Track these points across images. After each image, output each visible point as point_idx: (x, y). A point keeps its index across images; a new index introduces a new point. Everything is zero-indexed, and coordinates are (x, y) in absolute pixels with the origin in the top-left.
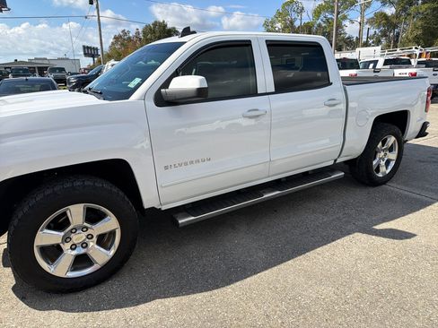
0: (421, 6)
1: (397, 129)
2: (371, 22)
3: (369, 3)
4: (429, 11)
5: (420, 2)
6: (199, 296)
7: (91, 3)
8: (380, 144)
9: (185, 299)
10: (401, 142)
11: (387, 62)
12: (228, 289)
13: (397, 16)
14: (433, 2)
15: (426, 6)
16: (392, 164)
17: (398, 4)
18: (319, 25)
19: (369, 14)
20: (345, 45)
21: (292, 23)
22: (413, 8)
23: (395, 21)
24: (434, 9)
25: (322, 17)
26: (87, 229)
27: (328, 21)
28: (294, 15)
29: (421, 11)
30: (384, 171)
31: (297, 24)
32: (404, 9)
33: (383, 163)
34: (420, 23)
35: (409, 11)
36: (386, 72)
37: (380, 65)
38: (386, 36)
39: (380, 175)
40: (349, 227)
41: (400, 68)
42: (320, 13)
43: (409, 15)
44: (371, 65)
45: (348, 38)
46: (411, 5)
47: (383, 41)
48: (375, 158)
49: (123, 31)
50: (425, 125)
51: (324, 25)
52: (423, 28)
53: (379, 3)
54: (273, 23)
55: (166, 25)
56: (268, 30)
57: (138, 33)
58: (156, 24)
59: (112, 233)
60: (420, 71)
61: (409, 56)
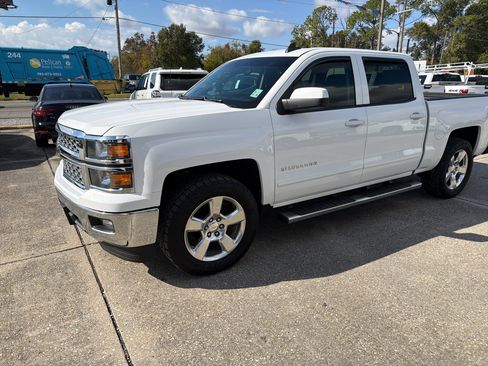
0: (465, 17)
2: (410, 32)
3: (409, 13)
4: (473, 23)
6: (318, 280)
7: (110, 3)
8: (453, 157)
9: (307, 282)
11: (436, 78)
12: (342, 275)
13: (439, 26)
14: (478, 13)
15: (471, 17)
16: (462, 177)
17: (440, 14)
18: (354, 35)
19: (409, 24)
21: (323, 31)
22: (456, 19)
23: (436, 32)
24: (480, 21)
25: (357, 25)
26: (221, 218)
27: (363, 30)
28: (326, 23)
29: (464, 23)
30: (455, 184)
31: (329, 32)
32: (447, 20)
33: (454, 176)
34: (463, 36)
35: (452, 22)
36: (437, 88)
37: (428, 81)
38: (426, 48)
39: (451, 188)
40: (431, 232)
41: (450, 84)
42: (355, 21)
43: (452, 26)
46: (454, 15)
47: (423, 53)
48: (447, 171)
49: (137, 34)
51: (358, 35)
52: (467, 41)
53: (419, 13)
54: (302, 30)
55: (185, 29)
56: (297, 38)
57: (153, 37)
58: (173, 27)
59: (239, 224)
60: (472, 89)
61: (458, 72)
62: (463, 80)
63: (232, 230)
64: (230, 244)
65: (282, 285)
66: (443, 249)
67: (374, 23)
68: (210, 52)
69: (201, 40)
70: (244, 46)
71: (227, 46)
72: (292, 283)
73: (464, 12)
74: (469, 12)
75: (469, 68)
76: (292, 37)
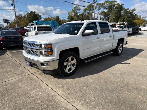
1: (122, 42)
2: (101, 14)
6: (95, 75)
7: (12, 5)
8: (119, 46)
9: (92, 75)
12: (100, 73)
13: (108, 12)
15: (116, 10)
16: (121, 50)
18: (86, 14)
21: (77, 13)
26: (71, 62)
27: (88, 13)
28: (78, 11)
29: (114, 11)
30: (120, 52)
31: (79, 14)
32: (110, 11)
33: (119, 50)
34: (114, 15)
38: (105, 18)
42: (86, 11)
43: (111, 12)
46: (112, 9)
49: (19, 14)
53: (103, 9)
54: (71, 13)
55: (35, 13)
56: (70, 16)
57: (25, 15)
58: (31, 12)
59: (75, 63)
60: (119, 29)
61: (115, 24)
62: (117, 27)
63: (73, 65)
64: (73, 68)
65: (87, 77)
66: (120, 66)
67: (91, 11)
68: (43, 20)
69: (41, 16)
70: (54, 18)
71: (49, 18)
72: (89, 76)
73: (114, 8)
74: (115, 8)
75: (118, 24)
76: (68, 15)
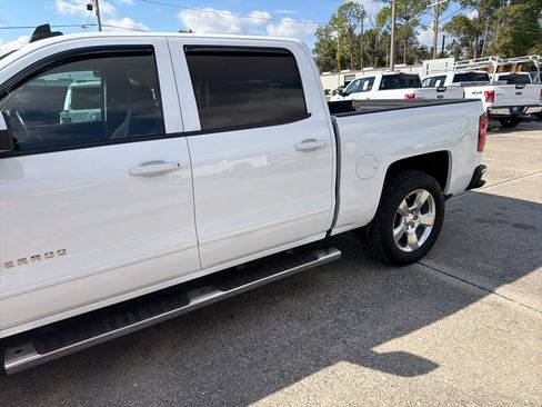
0: (509, 7)
1: (431, 180)
2: (448, 28)
3: (446, 5)
4: (519, 14)
5: (509, 2)
8: (404, 203)
10: (440, 199)
11: (457, 78)
13: (481, 20)
14: (525, 2)
15: (516, 7)
17: (482, 5)
18: (385, 33)
19: (446, 18)
20: (417, 57)
21: (351, 30)
22: (500, 10)
23: (478, 26)
24: (526, 11)
25: (387, 23)
28: (354, 21)
29: (509, 14)
30: (415, 241)
31: (357, 32)
32: (489, 12)
33: (412, 231)
34: (508, 29)
35: (494, 14)
36: (455, 90)
37: (448, 82)
38: (467, 45)
39: (408, 249)
41: (474, 85)
42: (385, 18)
43: (495, 18)
44: (438, 82)
45: (422, 49)
46: (497, 6)
47: (464, 51)
48: (397, 225)
50: (478, 171)
51: (390, 33)
52: (513, 34)
53: (458, 5)
54: (327, 31)
56: (322, 41)
60: (500, 89)
61: (486, 69)
62: (492, 80)
67: (407, 18)
74: (514, 2)
75: (495, 64)
76: (316, 40)
